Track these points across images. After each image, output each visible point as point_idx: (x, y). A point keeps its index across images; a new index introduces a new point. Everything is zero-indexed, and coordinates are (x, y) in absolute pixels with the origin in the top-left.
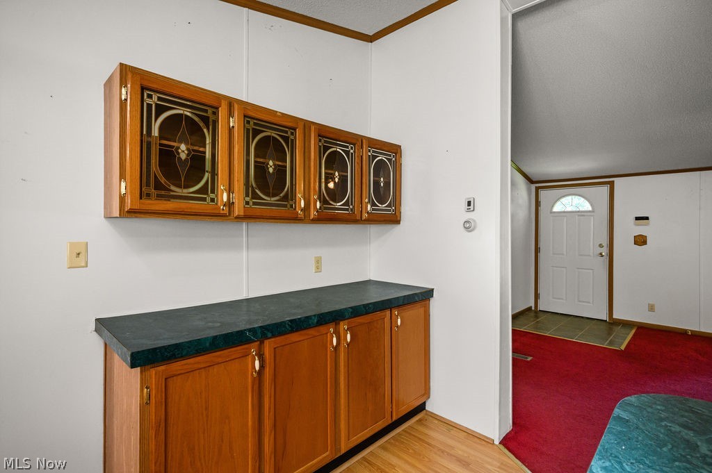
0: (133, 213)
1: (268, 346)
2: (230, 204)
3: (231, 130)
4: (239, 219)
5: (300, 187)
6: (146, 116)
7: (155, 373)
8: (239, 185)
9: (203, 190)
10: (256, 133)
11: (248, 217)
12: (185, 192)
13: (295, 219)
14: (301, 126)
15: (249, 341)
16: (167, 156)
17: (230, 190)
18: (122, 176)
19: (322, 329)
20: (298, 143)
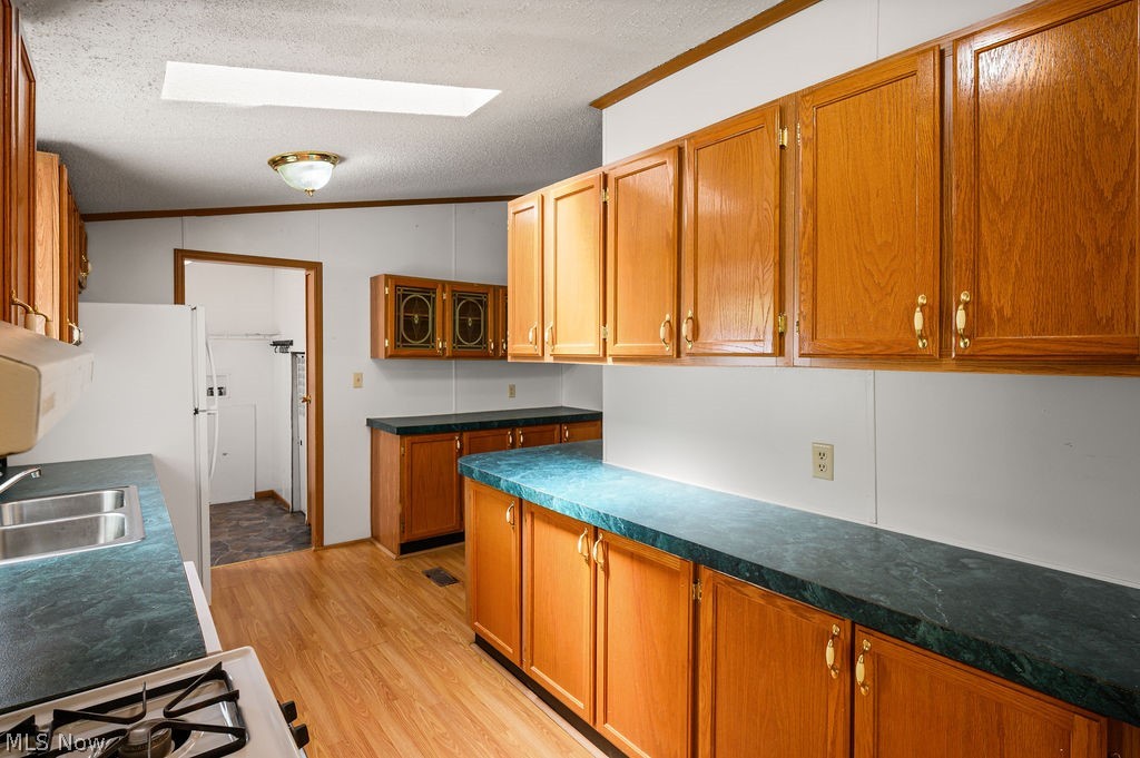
0: (391, 357)
1: (466, 436)
2: (444, 349)
3: (444, 301)
4: (449, 358)
5: (490, 334)
6: (398, 299)
7: (407, 439)
8: (449, 337)
9: (428, 341)
10: (460, 300)
11: (454, 357)
12: (418, 343)
13: (487, 357)
14: (492, 290)
15: (455, 431)
16: (408, 322)
17: (443, 341)
18: (386, 337)
19: (502, 431)
20: (490, 303)
